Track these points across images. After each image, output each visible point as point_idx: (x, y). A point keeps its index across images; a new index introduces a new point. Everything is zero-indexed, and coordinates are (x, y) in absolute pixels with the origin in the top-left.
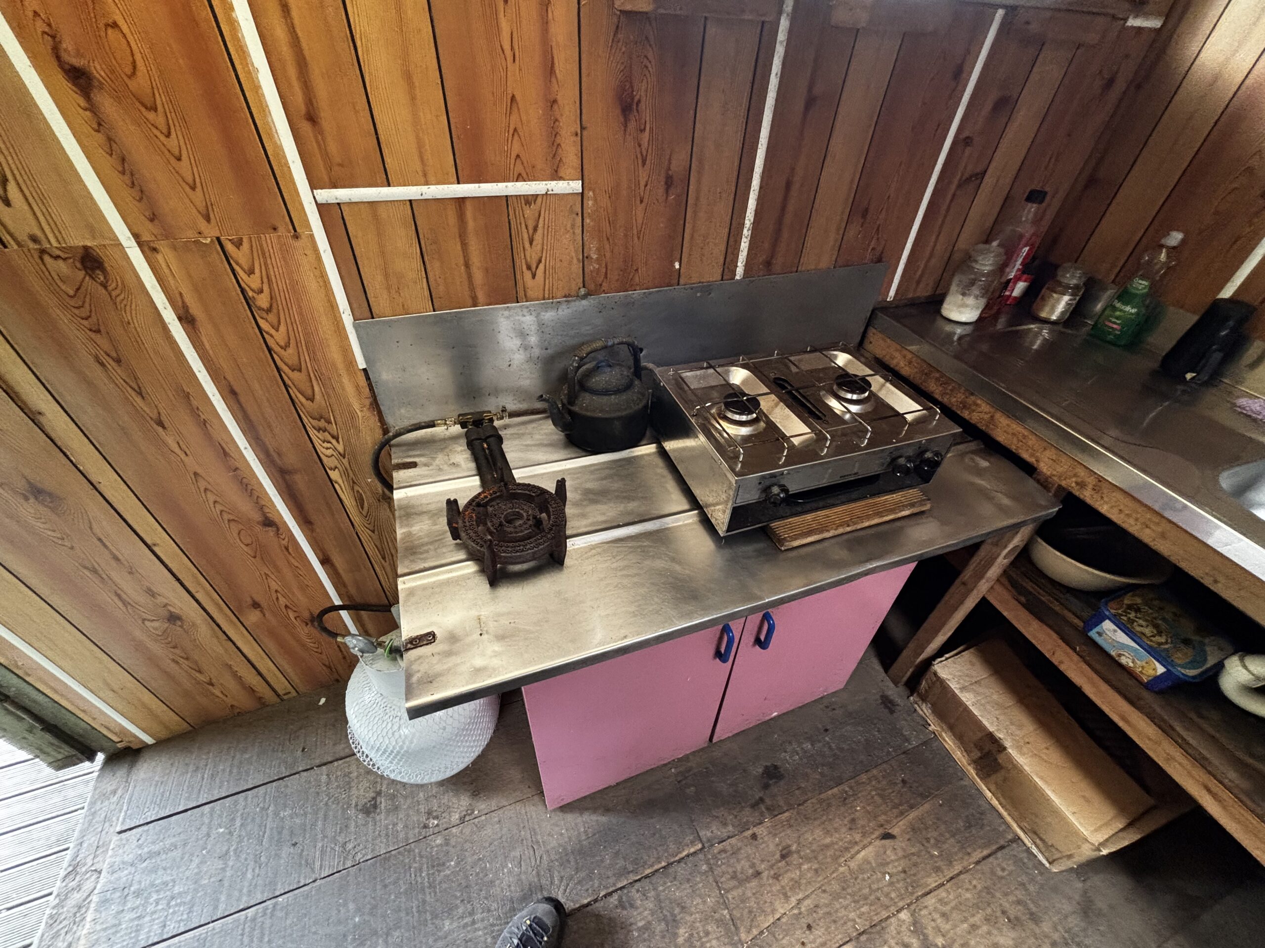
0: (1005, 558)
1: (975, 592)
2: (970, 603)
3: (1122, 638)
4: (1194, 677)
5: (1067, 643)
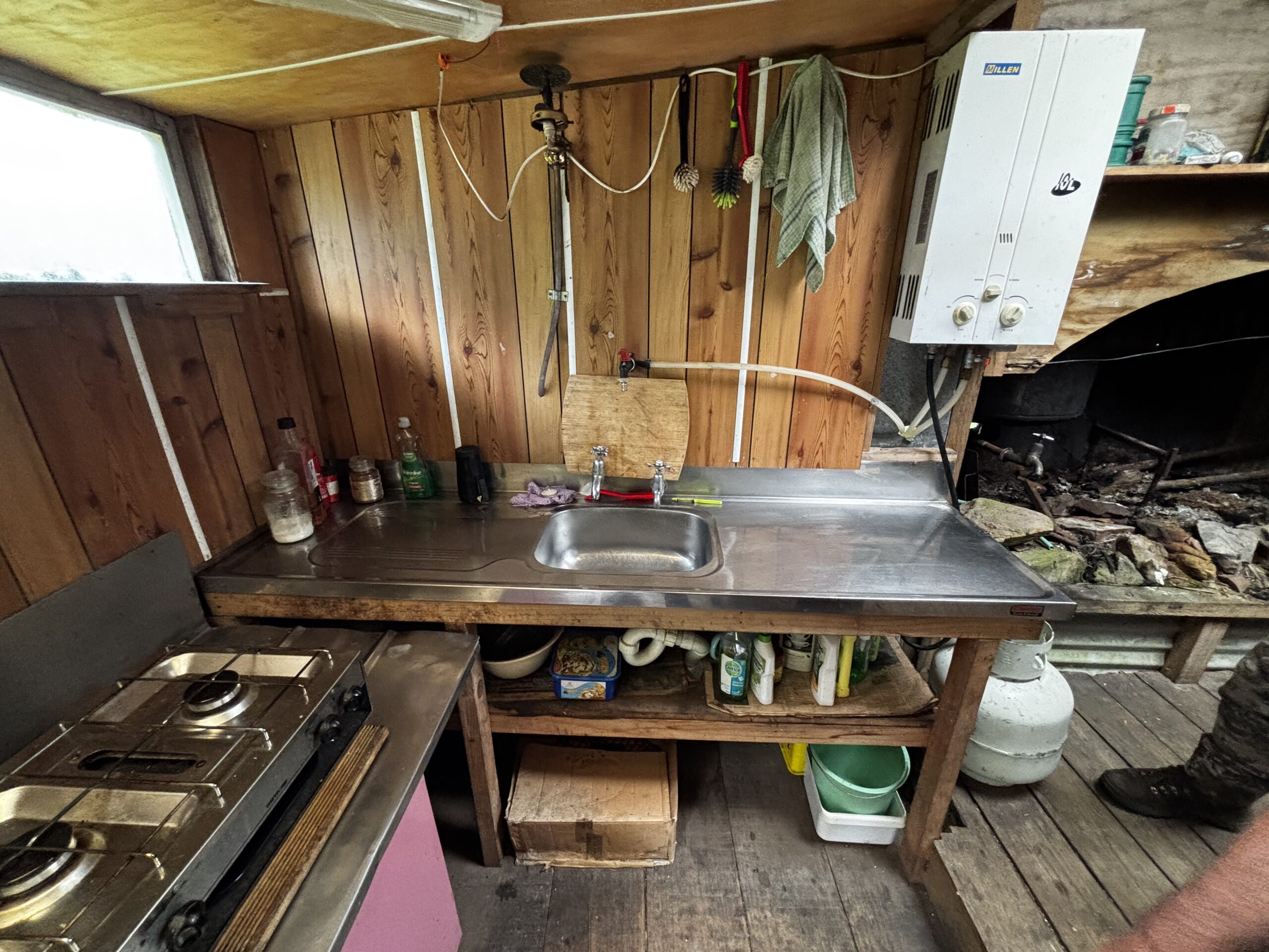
0: (479, 697)
1: (483, 739)
2: (488, 748)
3: (576, 684)
4: (617, 674)
5: (556, 715)
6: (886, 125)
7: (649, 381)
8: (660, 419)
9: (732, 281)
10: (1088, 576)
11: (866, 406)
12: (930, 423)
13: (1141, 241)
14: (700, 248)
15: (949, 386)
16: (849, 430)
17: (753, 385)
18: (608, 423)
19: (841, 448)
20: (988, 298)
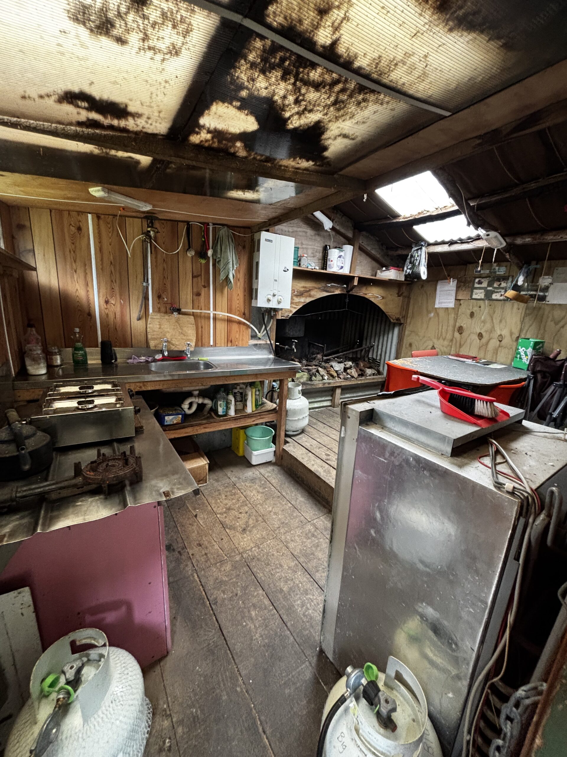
3: (171, 417)
6: (244, 247)
7: (181, 316)
8: (185, 329)
9: (206, 285)
10: (310, 379)
11: (248, 327)
12: (265, 332)
13: (305, 285)
14: (195, 274)
15: (269, 322)
16: (244, 333)
17: (215, 319)
18: (166, 330)
19: (242, 340)
20: (274, 295)
